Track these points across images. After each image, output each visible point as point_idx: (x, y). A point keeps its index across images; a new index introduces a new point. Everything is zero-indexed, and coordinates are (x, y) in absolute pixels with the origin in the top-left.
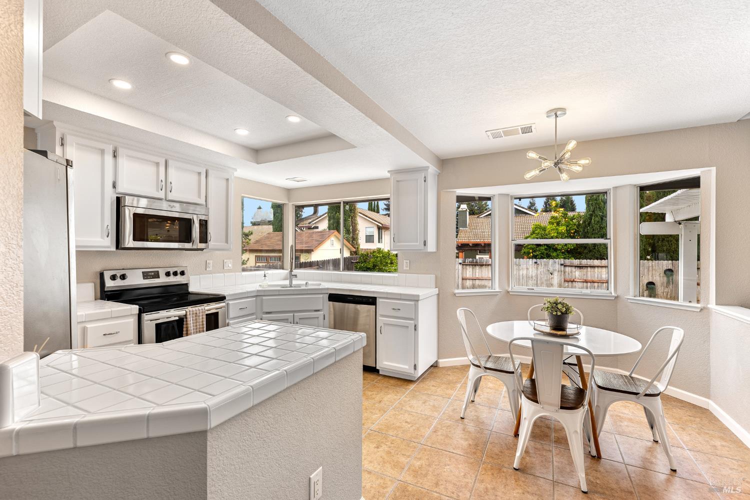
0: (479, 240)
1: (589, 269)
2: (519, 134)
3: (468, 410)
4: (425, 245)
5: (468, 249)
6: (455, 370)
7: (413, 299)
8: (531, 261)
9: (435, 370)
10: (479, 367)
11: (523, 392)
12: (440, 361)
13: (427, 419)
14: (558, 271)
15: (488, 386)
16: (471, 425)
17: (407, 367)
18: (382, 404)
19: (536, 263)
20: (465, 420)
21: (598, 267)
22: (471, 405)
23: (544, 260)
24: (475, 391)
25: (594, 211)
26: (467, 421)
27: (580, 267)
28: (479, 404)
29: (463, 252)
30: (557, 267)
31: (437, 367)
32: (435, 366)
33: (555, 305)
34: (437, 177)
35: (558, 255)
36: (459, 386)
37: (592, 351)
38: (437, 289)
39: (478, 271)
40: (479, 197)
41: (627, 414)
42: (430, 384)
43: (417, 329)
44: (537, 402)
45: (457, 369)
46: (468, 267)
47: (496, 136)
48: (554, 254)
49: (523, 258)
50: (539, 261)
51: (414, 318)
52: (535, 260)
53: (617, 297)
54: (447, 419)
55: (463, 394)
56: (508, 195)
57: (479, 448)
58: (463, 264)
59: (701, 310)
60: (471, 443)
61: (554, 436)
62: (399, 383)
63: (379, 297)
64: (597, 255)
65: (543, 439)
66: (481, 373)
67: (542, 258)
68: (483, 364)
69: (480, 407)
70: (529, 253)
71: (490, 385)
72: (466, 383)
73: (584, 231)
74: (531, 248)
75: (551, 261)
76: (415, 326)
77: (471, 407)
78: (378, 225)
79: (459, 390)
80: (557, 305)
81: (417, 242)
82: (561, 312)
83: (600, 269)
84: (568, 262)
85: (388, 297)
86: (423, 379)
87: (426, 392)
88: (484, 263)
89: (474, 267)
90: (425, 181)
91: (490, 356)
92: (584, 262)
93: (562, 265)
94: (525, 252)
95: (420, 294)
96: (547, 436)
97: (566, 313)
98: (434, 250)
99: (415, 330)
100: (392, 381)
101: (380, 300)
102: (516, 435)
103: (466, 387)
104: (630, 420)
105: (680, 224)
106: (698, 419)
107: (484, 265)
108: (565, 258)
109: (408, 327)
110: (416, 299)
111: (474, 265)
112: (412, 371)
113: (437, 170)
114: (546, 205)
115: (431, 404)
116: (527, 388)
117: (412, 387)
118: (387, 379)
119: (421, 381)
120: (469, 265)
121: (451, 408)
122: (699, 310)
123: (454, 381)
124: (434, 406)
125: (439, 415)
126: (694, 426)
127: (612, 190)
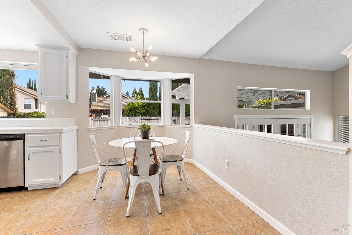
0: (103, 109)
1: (150, 120)
2: (125, 40)
3: (98, 194)
4: (67, 98)
5: (97, 113)
6: (89, 174)
7: (58, 132)
8: (128, 118)
9: (76, 176)
10: (105, 166)
11: (130, 173)
12: (79, 170)
13: (68, 209)
14: (139, 122)
15: (110, 177)
16: (100, 202)
17: (53, 179)
18: (29, 211)
19: (130, 118)
20: (96, 200)
21: (153, 119)
22: (99, 190)
23: (133, 117)
24: (102, 182)
25: (151, 97)
26: (97, 200)
27: (147, 120)
28: (105, 188)
29: (94, 114)
30: (139, 120)
31: (77, 174)
32: (76, 174)
33: (144, 126)
34: (76, 57)
35: (139, 115)
36: (92, 181)
37: (163, 144)
38: (77, 126)
39: (102, 123)
40: (103, 76)
41: (170, 172)
42: (72, 186)
43: (61, 152)
44: (138, 176)
45: (91, 172)
46: (97, 121)
47: (113, 38)
48: (137, 114)
49: (124, 116)
50: (131, 117)
51: (59, 145)
52: (129, 117)
53: (164, 125)
54: (84, 204)
55: (95, 185)
56: (119, 77)
57: (105, 214)
58: (94, 120)
59: (191, 127)
60: (100, 212)
61: (144, 192)
62: (46, 192)
63: (26, 134)
64: (153, 115)
65: (139, 195)
66: (106, 169)
67: (132, 116)
68: (107, 164)
69: (105, 189)
70: (127, 114)
71: (111, 176)
72: (96, 179)
73: (148, 105)
74: (128, 112)
75: (136, 117)
76: (60, 150)
77: (100, 191)
78: (34, 98)
79: (92, 184)
80: (145, 126)
81: (62, 96)
82: (147, 129)
83: (154, 120)
84: (142, 118)
85: (36, 132)
86: (67, 184)
87: (68, 192)
88: (106, 119)
89: (100, 121)
90: (67, 57)
91: (111, 159)
92: (149, 118)
93: (140, 119)
94: (125, 114)
95: (63, 129)
96: (141, 193)
97: (149, 130)
98: (74, 102)
99: (60, 152)
100: (40, 192)
101: (28, 135)
102: (127, 198)
103: (96, 181)
104: (172, 174)
105: (180, 100)
106: (191, 167)
107: (105, 120)
108: (141, 116)
109: (54, 151)
110: (60, 132)
111: (100, 120)
112: (57, 180)
113: (76, 53)
114: (133, 95)
115: (72, 198)
116: (132, 170)
117: (57, 191)
118: (35, 192)
119: (65, 186)
120: (98, 120)
121: (87, 196)
122: (190, 127)
123: (89, 179)
124: (74, 199)
125: (78, 203)
126: (190, 170)
127: (162, 80)
